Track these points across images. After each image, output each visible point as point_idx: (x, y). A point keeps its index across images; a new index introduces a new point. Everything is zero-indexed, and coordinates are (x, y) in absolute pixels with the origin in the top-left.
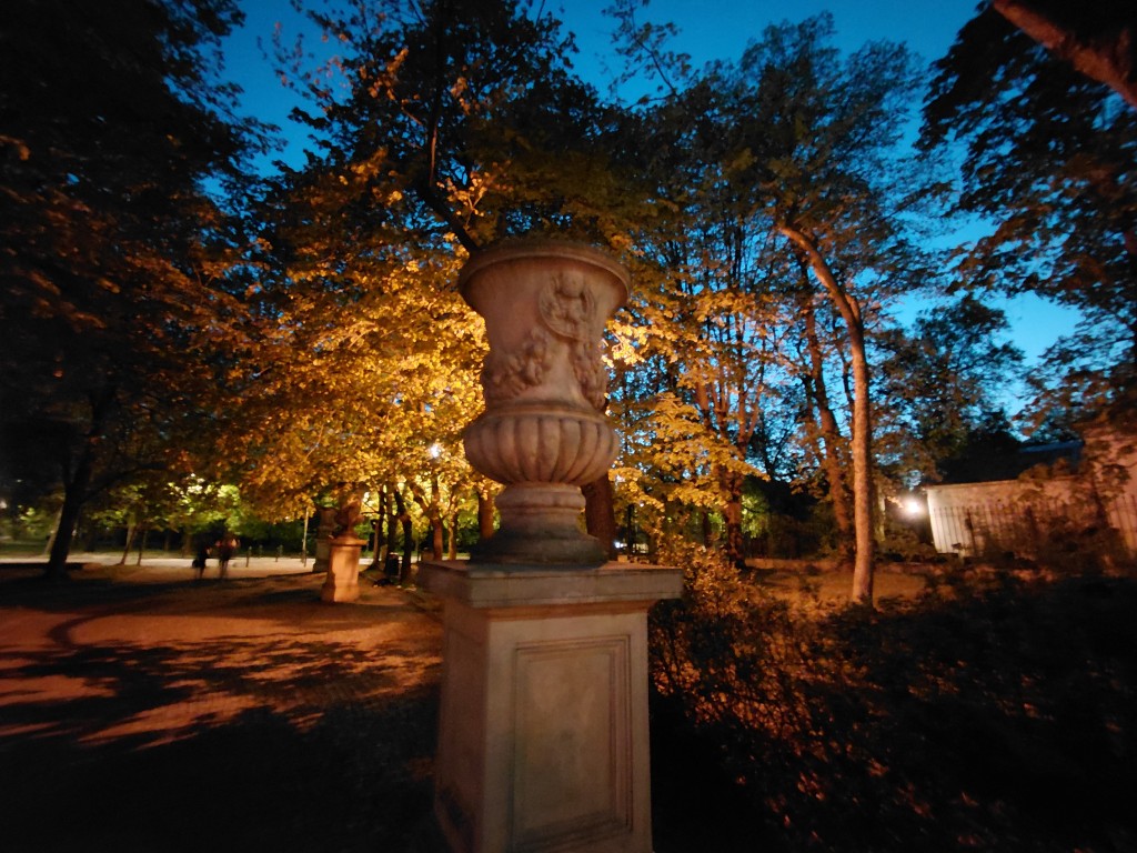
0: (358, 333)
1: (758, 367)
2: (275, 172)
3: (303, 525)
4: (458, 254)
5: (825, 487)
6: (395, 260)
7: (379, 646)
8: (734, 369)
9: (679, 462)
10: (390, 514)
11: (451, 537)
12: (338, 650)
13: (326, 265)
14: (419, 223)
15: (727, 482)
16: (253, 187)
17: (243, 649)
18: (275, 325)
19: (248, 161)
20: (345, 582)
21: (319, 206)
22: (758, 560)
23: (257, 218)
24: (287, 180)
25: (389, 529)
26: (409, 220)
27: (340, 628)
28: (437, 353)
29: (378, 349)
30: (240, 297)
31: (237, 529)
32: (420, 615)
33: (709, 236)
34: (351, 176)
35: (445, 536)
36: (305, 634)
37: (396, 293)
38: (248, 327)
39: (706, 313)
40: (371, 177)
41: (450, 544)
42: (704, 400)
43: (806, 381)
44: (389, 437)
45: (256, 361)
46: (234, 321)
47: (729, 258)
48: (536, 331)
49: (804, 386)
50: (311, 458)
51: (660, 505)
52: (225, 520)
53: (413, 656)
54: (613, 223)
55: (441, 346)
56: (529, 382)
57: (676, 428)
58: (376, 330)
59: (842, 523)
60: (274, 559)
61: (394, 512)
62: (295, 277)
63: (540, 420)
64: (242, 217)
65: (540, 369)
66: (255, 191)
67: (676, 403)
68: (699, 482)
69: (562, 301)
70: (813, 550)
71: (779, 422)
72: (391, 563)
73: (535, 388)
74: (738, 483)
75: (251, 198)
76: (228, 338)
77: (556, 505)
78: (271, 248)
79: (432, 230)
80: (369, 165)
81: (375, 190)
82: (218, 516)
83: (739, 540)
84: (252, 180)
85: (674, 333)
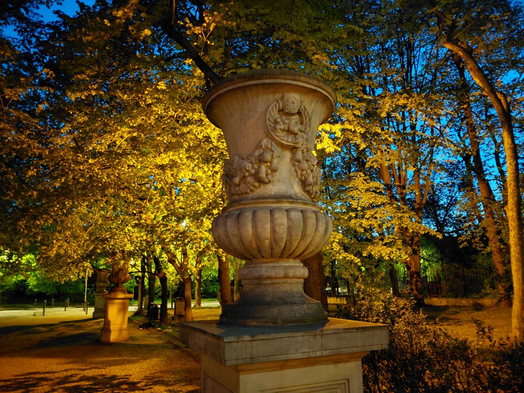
0: (122, 137)
1: (428, 150)
2: (55, 18)
3: (84, 282)
4: (196, 75)
5: (485, 241)
6: (148, 80)
7: (146, 378)
8: (410, 151)
9: (370, 225)
10: (150, 273)
11: (197, 287)
12: (115, 382)
13: (95, 87)
14: (164, 51)
15: (408, 239)
16: (39, 30)
17: (44, 383)
18: (58, 134)
19: (35, 11)
20: (118, 326)
21: (90, 43)
22: (435, 299)
23: (43, 53)
24: (65, 24)
25: (149, 284)
26: (156, 49)
27: (116, 363)
28: (183, 151)
29: (139, 150)
30: (32, 114)
31: (35, 286)
32: (177, 351)
33: (386, 49)
34: (113, 19)
35: (193, 287)
36: (91, 369)
37: (149, 105)
38: (39, 136)
39: (387, 110)
40: (128, 19)
41: (196, 293)
42: (386, 176)
43: (466, 158)
44: (148, 217)
45: (46, 162)
46: (28, 132)
47: (403, 66)
48: (265, 142)
49: (464, 162)
50: (91, 234)
51: (357, 260)
52: (26, 281)
53: (172, 385)
54: (313, 45)
55: (186, 145)
56: (261, 182)
57: (366, 199)
58: (135, 134)
59: (501, 269)
60: (63, 309)
61: (153, 270)
62: (72, 97)
63: (272, 211)
64: (32, 53)
65: (269, 171)
66: (41, 33)
67: (365, 180)
68: (386, 241)
69: (284, 118)
70: (478, 291)
71: (446, 191)
72: (152, 311)
73: (266, 186)
74: (416, 239)
75: (38, 38)
76: (25, 146)
77: (286, 277)
78: (54, 75)
79: (174, 56)
80: (126, 10)
81: (130, 28)
82: (22, 278)
83: (418, 283)
84: (39, 24)
85: (362, 127)
